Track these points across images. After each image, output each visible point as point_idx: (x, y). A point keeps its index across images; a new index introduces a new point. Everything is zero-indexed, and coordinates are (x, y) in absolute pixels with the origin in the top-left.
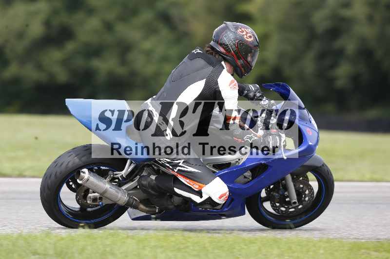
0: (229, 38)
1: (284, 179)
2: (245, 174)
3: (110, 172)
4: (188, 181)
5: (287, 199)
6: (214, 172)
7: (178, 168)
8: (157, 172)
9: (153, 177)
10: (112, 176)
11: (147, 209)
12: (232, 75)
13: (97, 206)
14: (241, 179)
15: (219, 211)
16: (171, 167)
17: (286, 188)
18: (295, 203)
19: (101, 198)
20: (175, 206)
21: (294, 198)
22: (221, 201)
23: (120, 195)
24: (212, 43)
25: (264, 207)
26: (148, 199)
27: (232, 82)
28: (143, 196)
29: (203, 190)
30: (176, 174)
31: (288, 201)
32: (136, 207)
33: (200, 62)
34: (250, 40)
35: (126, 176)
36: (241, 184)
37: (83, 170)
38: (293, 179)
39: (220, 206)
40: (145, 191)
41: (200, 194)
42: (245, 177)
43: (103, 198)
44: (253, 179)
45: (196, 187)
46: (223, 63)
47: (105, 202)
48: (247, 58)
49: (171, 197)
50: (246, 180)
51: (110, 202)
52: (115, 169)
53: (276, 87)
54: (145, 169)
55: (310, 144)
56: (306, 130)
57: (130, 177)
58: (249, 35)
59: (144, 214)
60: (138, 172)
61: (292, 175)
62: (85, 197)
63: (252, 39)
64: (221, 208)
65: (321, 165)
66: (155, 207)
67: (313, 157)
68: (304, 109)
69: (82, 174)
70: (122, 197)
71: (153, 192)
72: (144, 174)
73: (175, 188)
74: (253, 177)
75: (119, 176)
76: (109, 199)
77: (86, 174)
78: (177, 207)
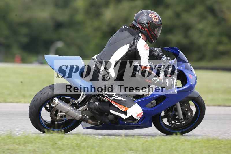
0: (144, 19)
1: (175, 105)
2: (152, 102)
3: (71, 100)
4: (118, 105)
5: (177, 117)
6: (134, 100)
7: (113, 98)
8: (99, 100)
9: (97, 103)
10: (72, 102)
11: (93, 122)
12: (146, 42)
13: (63, 120)
14: (149, 105)
15: (136, 124)
16: (108, 97)
17: (176, 110)
18: (182, 119)
19: (65, 116)
20: (109, 121)
21: (181, 116)
22: (138, 118)
23: (77, 114)
24: (134, 22)
25: (163, 122)
26: (93, 117)
27: (145, 46)
28: (91, 114)
29: (127, 111)
30: (111, 101)
31: (178, 118)
32: (86, 121)
33: (127, 33)
34: (156, 20)
35: (81, 102)
36: (150, 108)
37: (55, 98)
38: (181, 104)
39: (137, 121)
40: (92, 112)
41: (125, 113)
42: (152, 104)
43: (67, 115)
44: (156, 105)
45: (123, 109)
46: (140, 34)
47: (68, 118)
48: (154, 31)
49: (107, 115)
50: (153, 105)
51: (70, 118)
52: (74, 98)
53: (171, 50)
54: (92, 98)
55: (191, 84)
56: (189, 76)
57: (83, 103)
58: (155, 17)
59: (91, 125)
60: (88, 100)
61: (180, 102)
62: (56, 115)
63: (158, 20)
64: (137, 122)
65: (198, 96)
66: (98, 121)
67: (193, 92)
68: (188, 63)
69: (54, 101)
70: (78, 115)
71: (96, 112)
72: (91, 101)
73: (110, 110)
74: (157, 104)
75: (76, 102)
76: (70, 116)
77: (56, 101)
78: (111, 121)
